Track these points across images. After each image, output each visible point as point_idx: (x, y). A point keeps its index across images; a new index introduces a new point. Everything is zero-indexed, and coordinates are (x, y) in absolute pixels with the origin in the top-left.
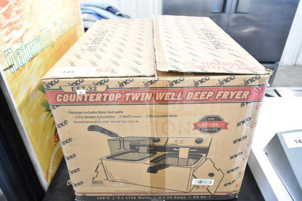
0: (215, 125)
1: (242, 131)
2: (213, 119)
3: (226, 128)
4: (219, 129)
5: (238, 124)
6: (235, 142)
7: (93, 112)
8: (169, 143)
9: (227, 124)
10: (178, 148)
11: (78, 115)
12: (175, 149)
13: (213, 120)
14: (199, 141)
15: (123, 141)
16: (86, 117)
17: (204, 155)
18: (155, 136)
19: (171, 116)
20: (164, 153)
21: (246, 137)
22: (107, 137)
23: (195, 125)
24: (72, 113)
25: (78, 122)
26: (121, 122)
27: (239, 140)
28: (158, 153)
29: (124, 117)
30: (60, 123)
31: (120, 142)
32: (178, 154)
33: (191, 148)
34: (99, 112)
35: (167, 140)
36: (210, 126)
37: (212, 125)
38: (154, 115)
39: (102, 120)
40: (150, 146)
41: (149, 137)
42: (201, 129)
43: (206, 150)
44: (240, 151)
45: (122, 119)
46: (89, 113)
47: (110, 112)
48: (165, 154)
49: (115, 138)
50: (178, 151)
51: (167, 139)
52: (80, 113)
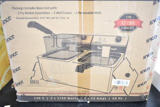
0: (132, 23)
1: (153, 30)
2: (130, 17)
3: (141, 27)
4: (135, 27)
5: (150, 22)
6: (148, 41)
7: (33, 8)
8: (94, 40)
9: (142, 22)
10: (101, 46)
11: (19, 11)
12: (98, 48)
13: (130, 19)
14: (118, 39)
15: (57, 38)
16: (26, 13)
17: (122, 54)
18: (83, 34)
19: (96, 13)
20: (89, 52)
21: (156, 36)
22: (43, 34)
23: (116, 22)
24: (15, 8)
25: (20, 18)
26: (55, 19)
27: (151, 39)
28: (85, 51)
29: (57, 13)
30: (5, 19)
31: (54, 40)
32: (101, 53)
33: (112, 47)
34: (37, 8)
35: (92, 38)
36: (128, 24)
37: (129, 24)
38: (82, 11)
39: (40, 16)
40: (78, 44)
41: (78, 35)
42: (120, 27)
43: (124, 49)
44: (151, 51)
45: (56, 15)
46: (29, 8)
47: (46, 8)
48: (91, 53)
49: (50, 35)
50: (101, 50)
51: (92, 36)
52: (21, 9)
